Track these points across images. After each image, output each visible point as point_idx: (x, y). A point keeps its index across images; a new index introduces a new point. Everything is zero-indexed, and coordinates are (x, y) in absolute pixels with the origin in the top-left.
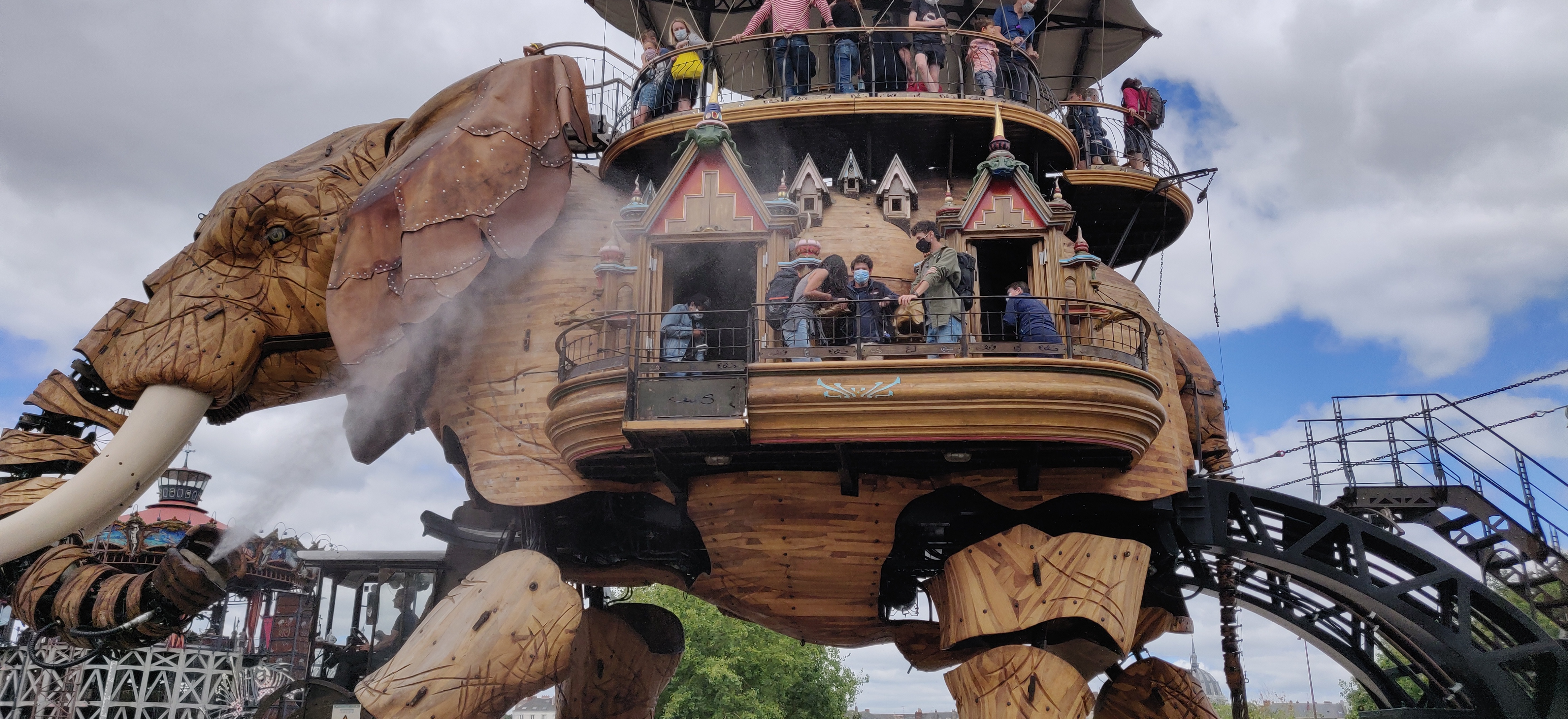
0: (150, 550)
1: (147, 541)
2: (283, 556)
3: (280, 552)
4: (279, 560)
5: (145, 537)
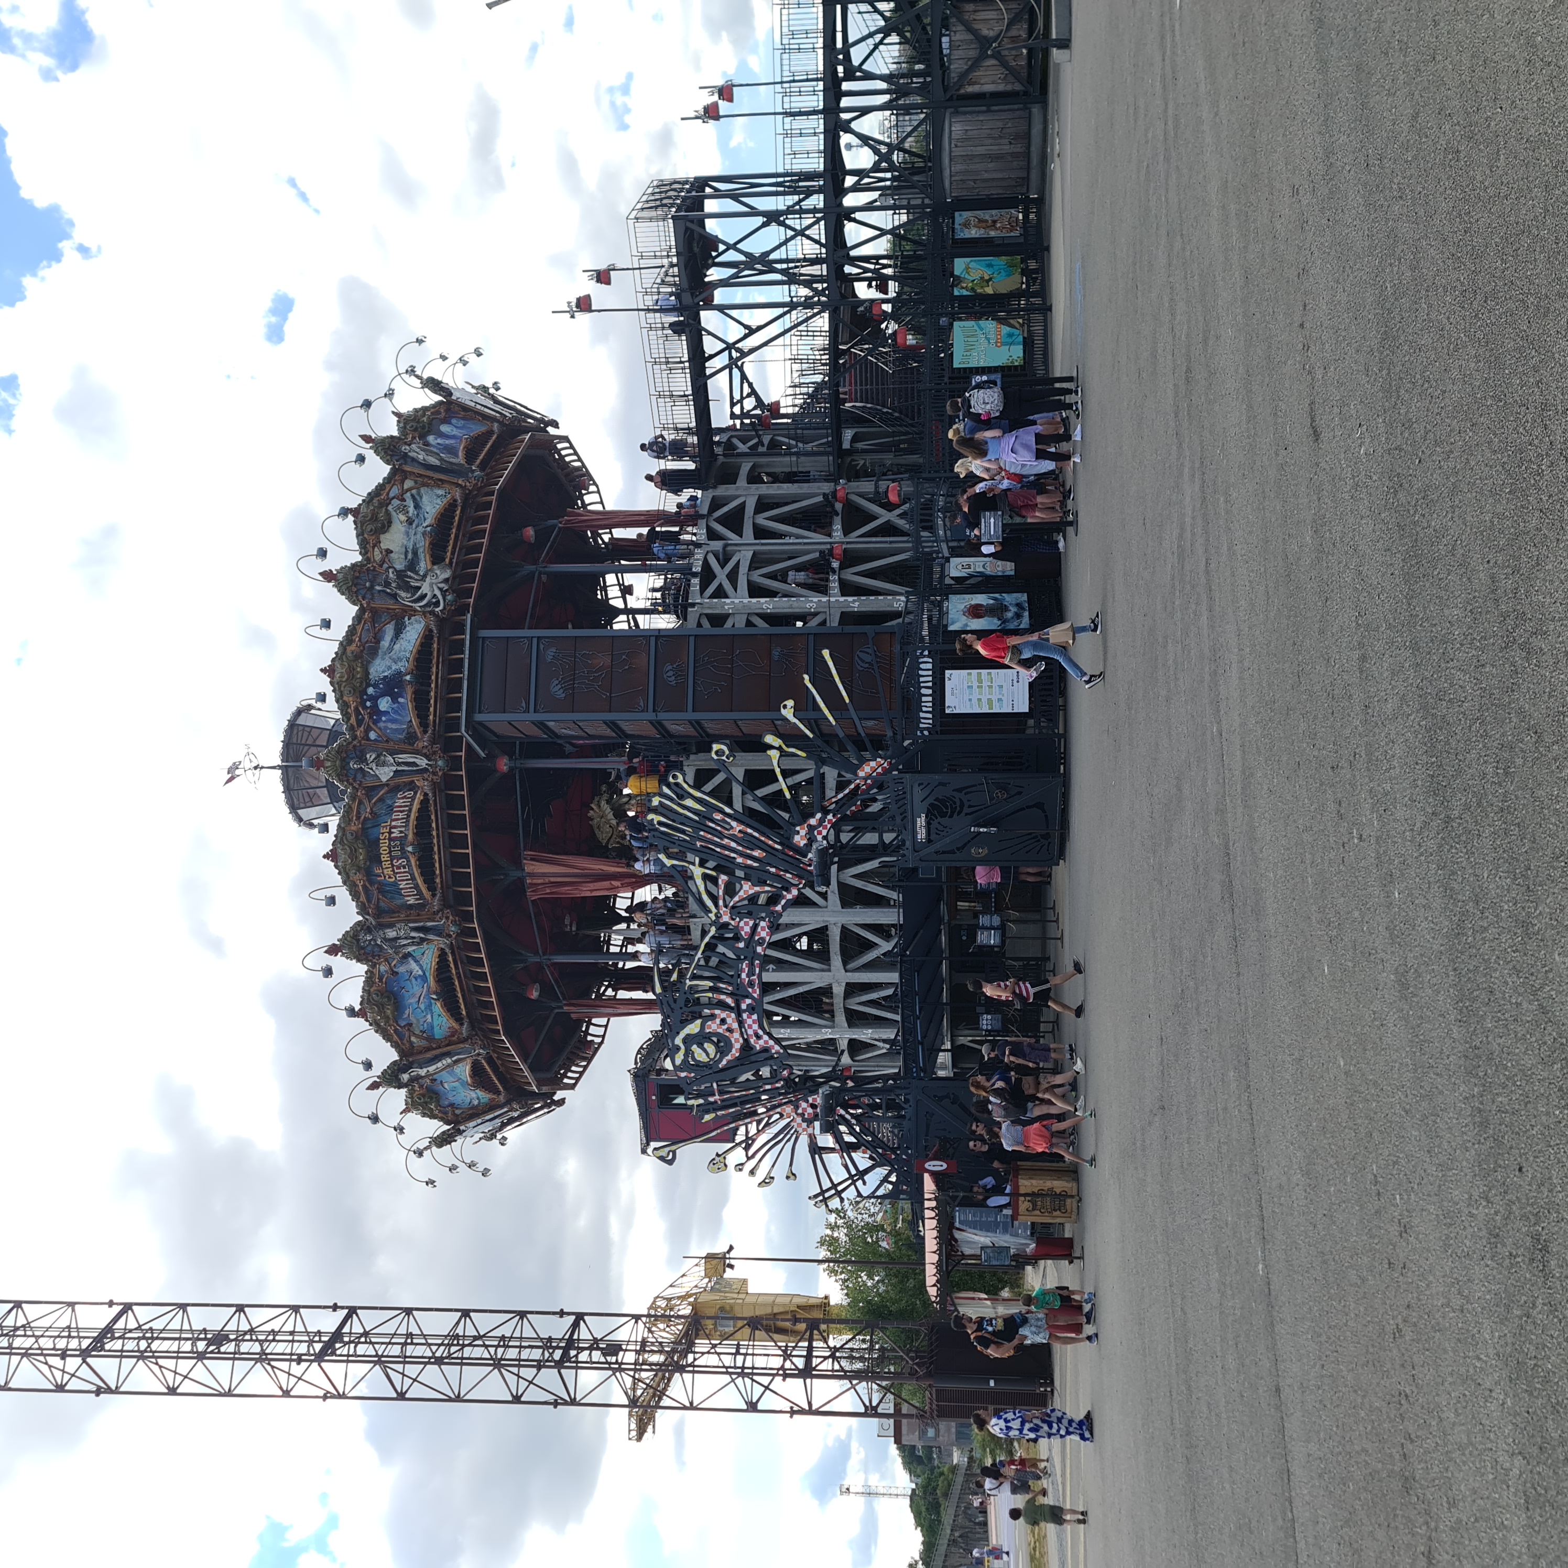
0: (458, 1018)
1: (439, 1033)
2: (392, 686)
3: (384, 704)
4: (406, 700)
5: (430, 1039)
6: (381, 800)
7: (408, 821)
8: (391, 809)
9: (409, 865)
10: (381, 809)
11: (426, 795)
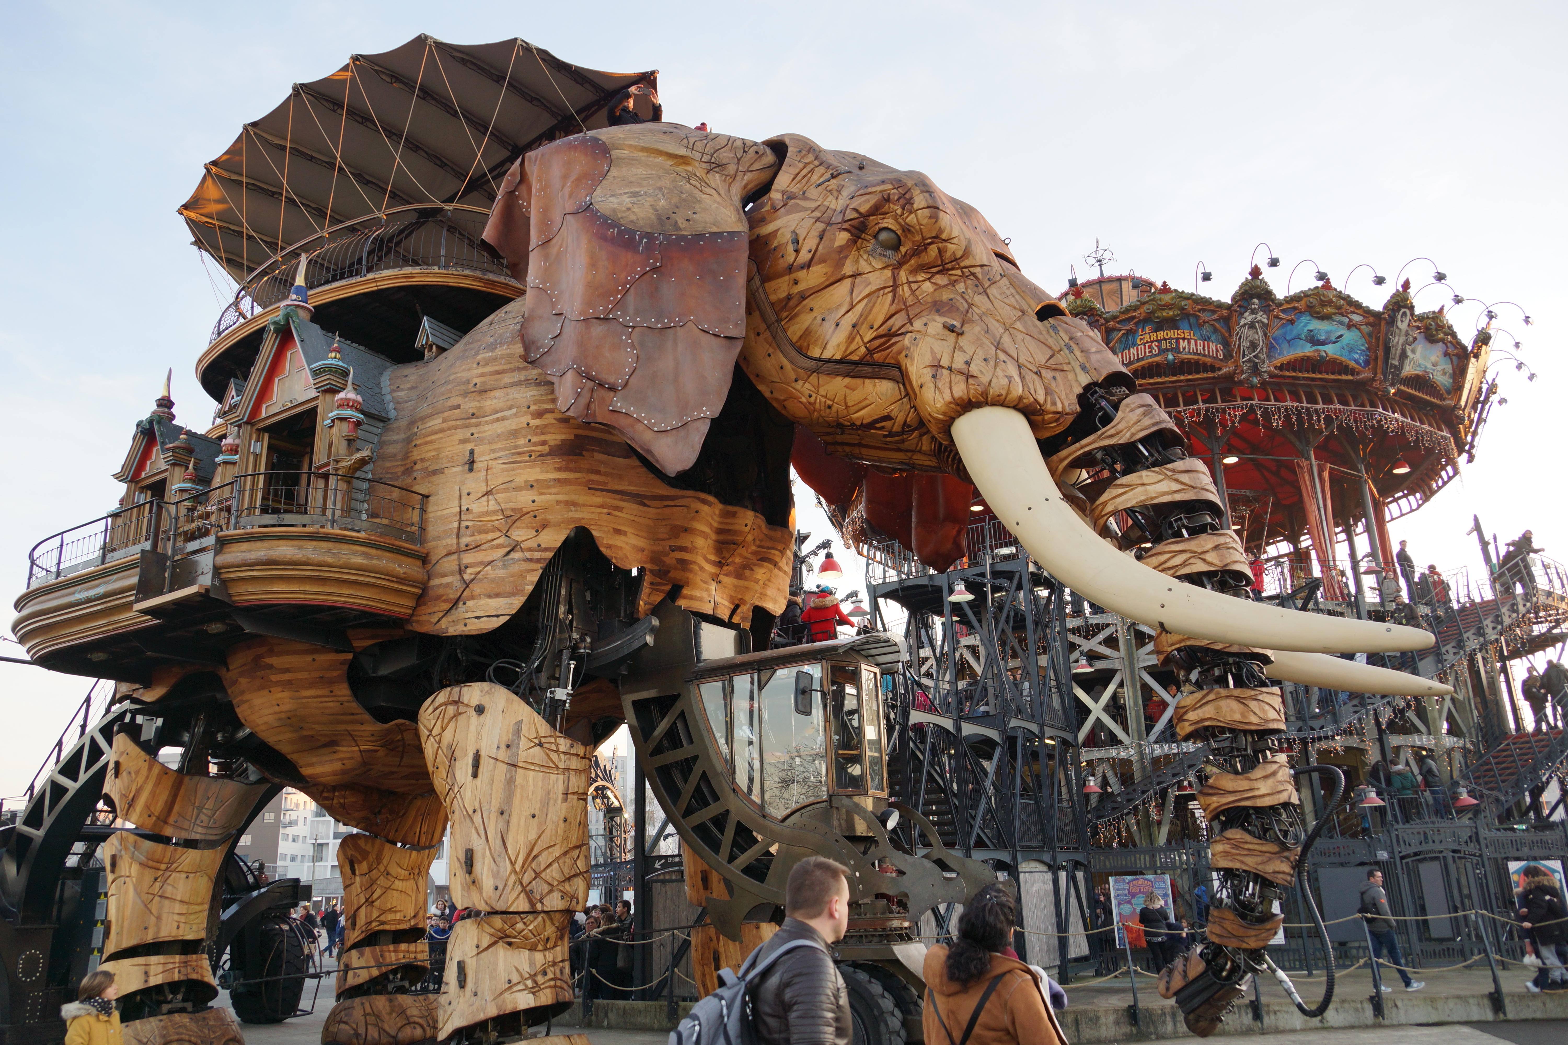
6: (1216, 330)
7: (1194, 354)
8: (1207, 339)
9: (1151, 357)
10: (1207, 330)
11: (1220, 369)
